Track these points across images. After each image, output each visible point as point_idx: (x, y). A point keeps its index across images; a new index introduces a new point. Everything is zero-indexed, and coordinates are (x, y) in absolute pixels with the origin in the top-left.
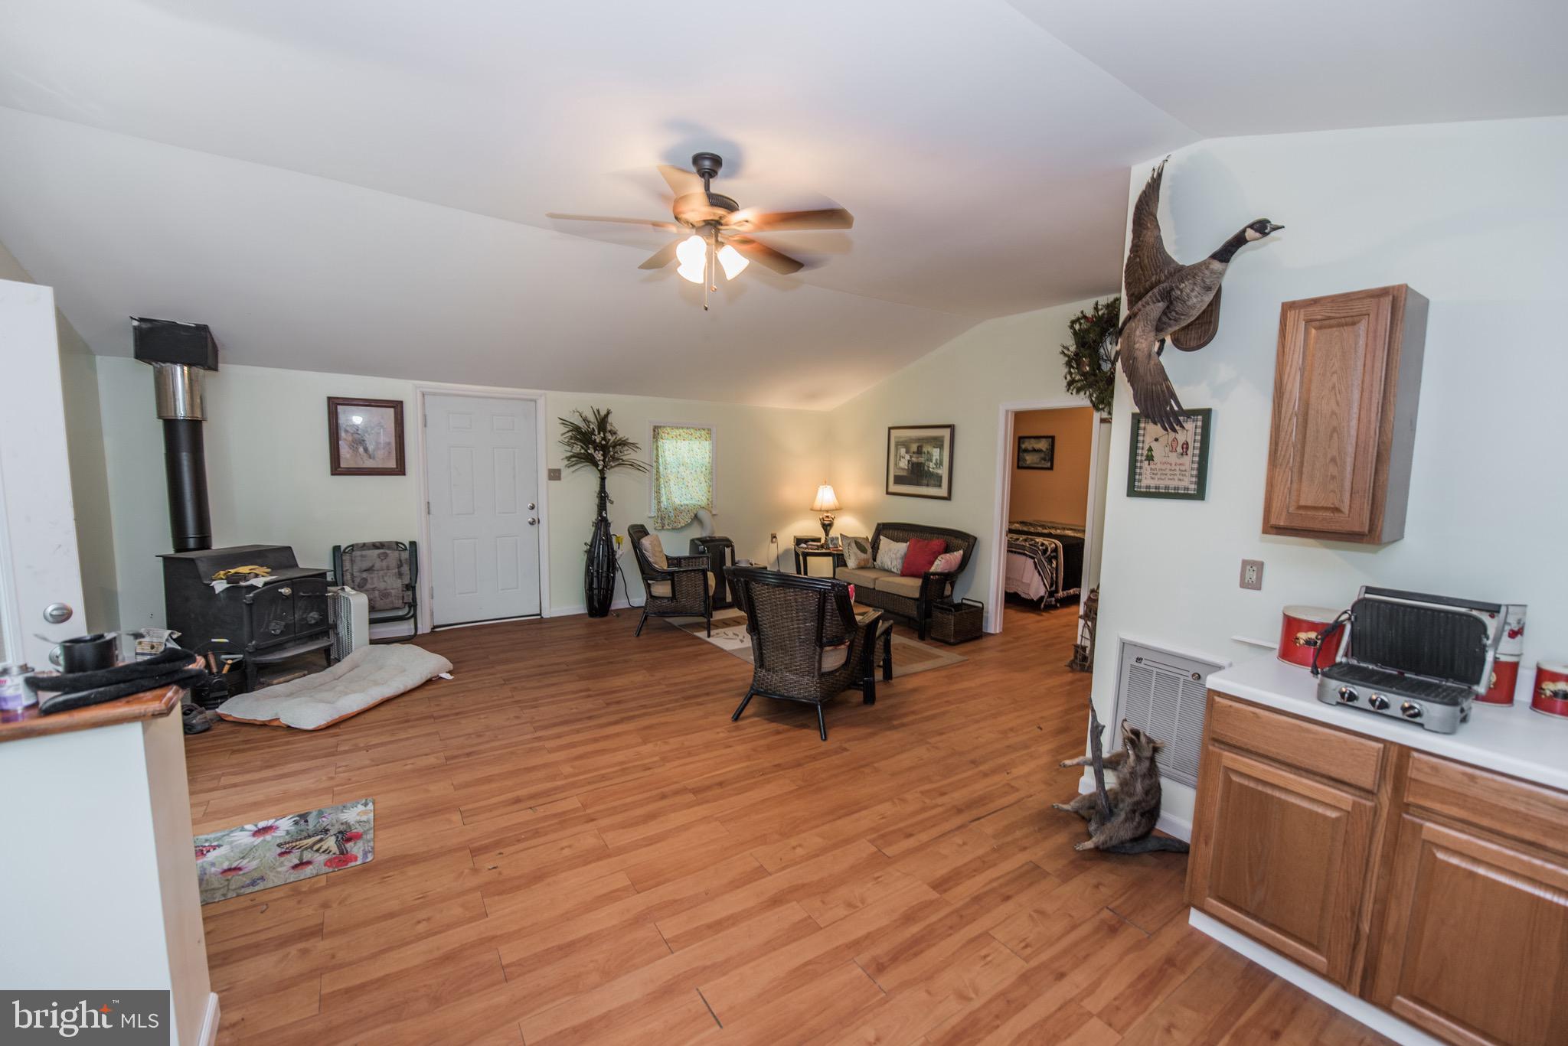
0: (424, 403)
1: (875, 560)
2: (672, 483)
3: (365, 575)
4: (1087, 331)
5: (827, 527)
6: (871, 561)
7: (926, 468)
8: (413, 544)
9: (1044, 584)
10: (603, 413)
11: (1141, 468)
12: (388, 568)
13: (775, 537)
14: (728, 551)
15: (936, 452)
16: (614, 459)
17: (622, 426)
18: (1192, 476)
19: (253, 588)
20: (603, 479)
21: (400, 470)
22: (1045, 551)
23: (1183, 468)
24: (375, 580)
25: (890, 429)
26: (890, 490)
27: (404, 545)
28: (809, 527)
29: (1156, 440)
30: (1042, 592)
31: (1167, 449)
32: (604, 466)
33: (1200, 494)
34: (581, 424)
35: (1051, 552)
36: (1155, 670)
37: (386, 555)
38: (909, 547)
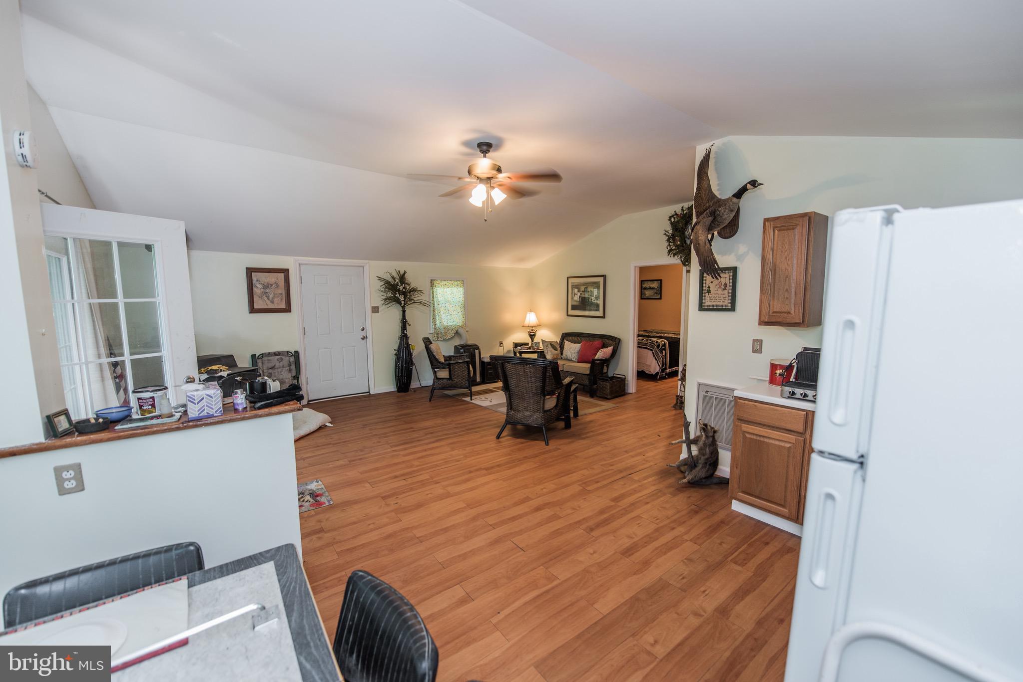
0: (300, 270)
1: (562, 354)
2: (442, 313)
3: (270, 371)
4: (678, 222)
5: (532, 336)
6: (560, 355)
7: (590, 300)
8: (297, 352)
9: (659, 365)
10: (402, 273)
11: (705, 296)
12: (283, 367)
13: (502, 343)
14: (477, 351)
15: (595, 291)
16: (410, 300)
17: (414, 280)
18: (729, 300)
19: (221, 377)
20: (404, 312)
21: (288, 309)
22: (658, 346)
23: (724, 296)
24: (276, 374)
25: (568, 278)
26: (569, 314)
27: (292, 353)
28: (521, 337)
29: (712, 282)
30: (658, 369)
31: (717, 287)
32: (405, 304)
33: (732, 308)
34: (391, 280)
35: (662, 347)
36: (715, 396)
37: (282, 359)
38: (581, 346)
